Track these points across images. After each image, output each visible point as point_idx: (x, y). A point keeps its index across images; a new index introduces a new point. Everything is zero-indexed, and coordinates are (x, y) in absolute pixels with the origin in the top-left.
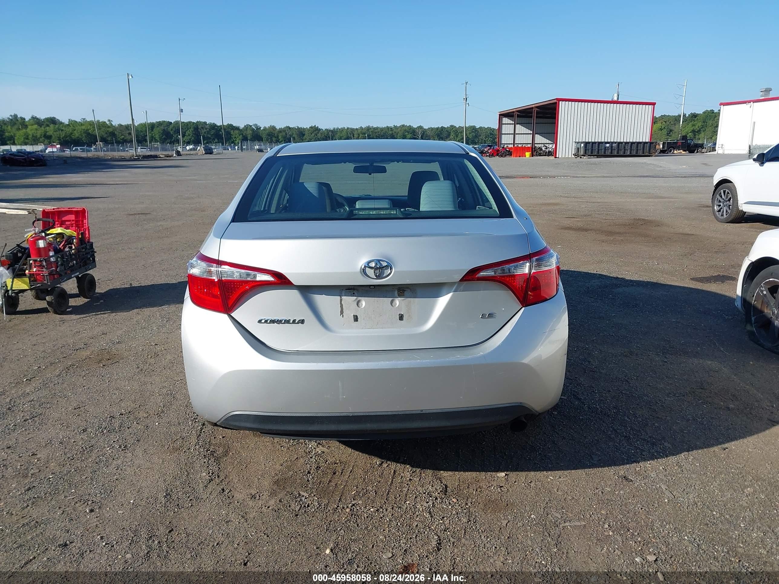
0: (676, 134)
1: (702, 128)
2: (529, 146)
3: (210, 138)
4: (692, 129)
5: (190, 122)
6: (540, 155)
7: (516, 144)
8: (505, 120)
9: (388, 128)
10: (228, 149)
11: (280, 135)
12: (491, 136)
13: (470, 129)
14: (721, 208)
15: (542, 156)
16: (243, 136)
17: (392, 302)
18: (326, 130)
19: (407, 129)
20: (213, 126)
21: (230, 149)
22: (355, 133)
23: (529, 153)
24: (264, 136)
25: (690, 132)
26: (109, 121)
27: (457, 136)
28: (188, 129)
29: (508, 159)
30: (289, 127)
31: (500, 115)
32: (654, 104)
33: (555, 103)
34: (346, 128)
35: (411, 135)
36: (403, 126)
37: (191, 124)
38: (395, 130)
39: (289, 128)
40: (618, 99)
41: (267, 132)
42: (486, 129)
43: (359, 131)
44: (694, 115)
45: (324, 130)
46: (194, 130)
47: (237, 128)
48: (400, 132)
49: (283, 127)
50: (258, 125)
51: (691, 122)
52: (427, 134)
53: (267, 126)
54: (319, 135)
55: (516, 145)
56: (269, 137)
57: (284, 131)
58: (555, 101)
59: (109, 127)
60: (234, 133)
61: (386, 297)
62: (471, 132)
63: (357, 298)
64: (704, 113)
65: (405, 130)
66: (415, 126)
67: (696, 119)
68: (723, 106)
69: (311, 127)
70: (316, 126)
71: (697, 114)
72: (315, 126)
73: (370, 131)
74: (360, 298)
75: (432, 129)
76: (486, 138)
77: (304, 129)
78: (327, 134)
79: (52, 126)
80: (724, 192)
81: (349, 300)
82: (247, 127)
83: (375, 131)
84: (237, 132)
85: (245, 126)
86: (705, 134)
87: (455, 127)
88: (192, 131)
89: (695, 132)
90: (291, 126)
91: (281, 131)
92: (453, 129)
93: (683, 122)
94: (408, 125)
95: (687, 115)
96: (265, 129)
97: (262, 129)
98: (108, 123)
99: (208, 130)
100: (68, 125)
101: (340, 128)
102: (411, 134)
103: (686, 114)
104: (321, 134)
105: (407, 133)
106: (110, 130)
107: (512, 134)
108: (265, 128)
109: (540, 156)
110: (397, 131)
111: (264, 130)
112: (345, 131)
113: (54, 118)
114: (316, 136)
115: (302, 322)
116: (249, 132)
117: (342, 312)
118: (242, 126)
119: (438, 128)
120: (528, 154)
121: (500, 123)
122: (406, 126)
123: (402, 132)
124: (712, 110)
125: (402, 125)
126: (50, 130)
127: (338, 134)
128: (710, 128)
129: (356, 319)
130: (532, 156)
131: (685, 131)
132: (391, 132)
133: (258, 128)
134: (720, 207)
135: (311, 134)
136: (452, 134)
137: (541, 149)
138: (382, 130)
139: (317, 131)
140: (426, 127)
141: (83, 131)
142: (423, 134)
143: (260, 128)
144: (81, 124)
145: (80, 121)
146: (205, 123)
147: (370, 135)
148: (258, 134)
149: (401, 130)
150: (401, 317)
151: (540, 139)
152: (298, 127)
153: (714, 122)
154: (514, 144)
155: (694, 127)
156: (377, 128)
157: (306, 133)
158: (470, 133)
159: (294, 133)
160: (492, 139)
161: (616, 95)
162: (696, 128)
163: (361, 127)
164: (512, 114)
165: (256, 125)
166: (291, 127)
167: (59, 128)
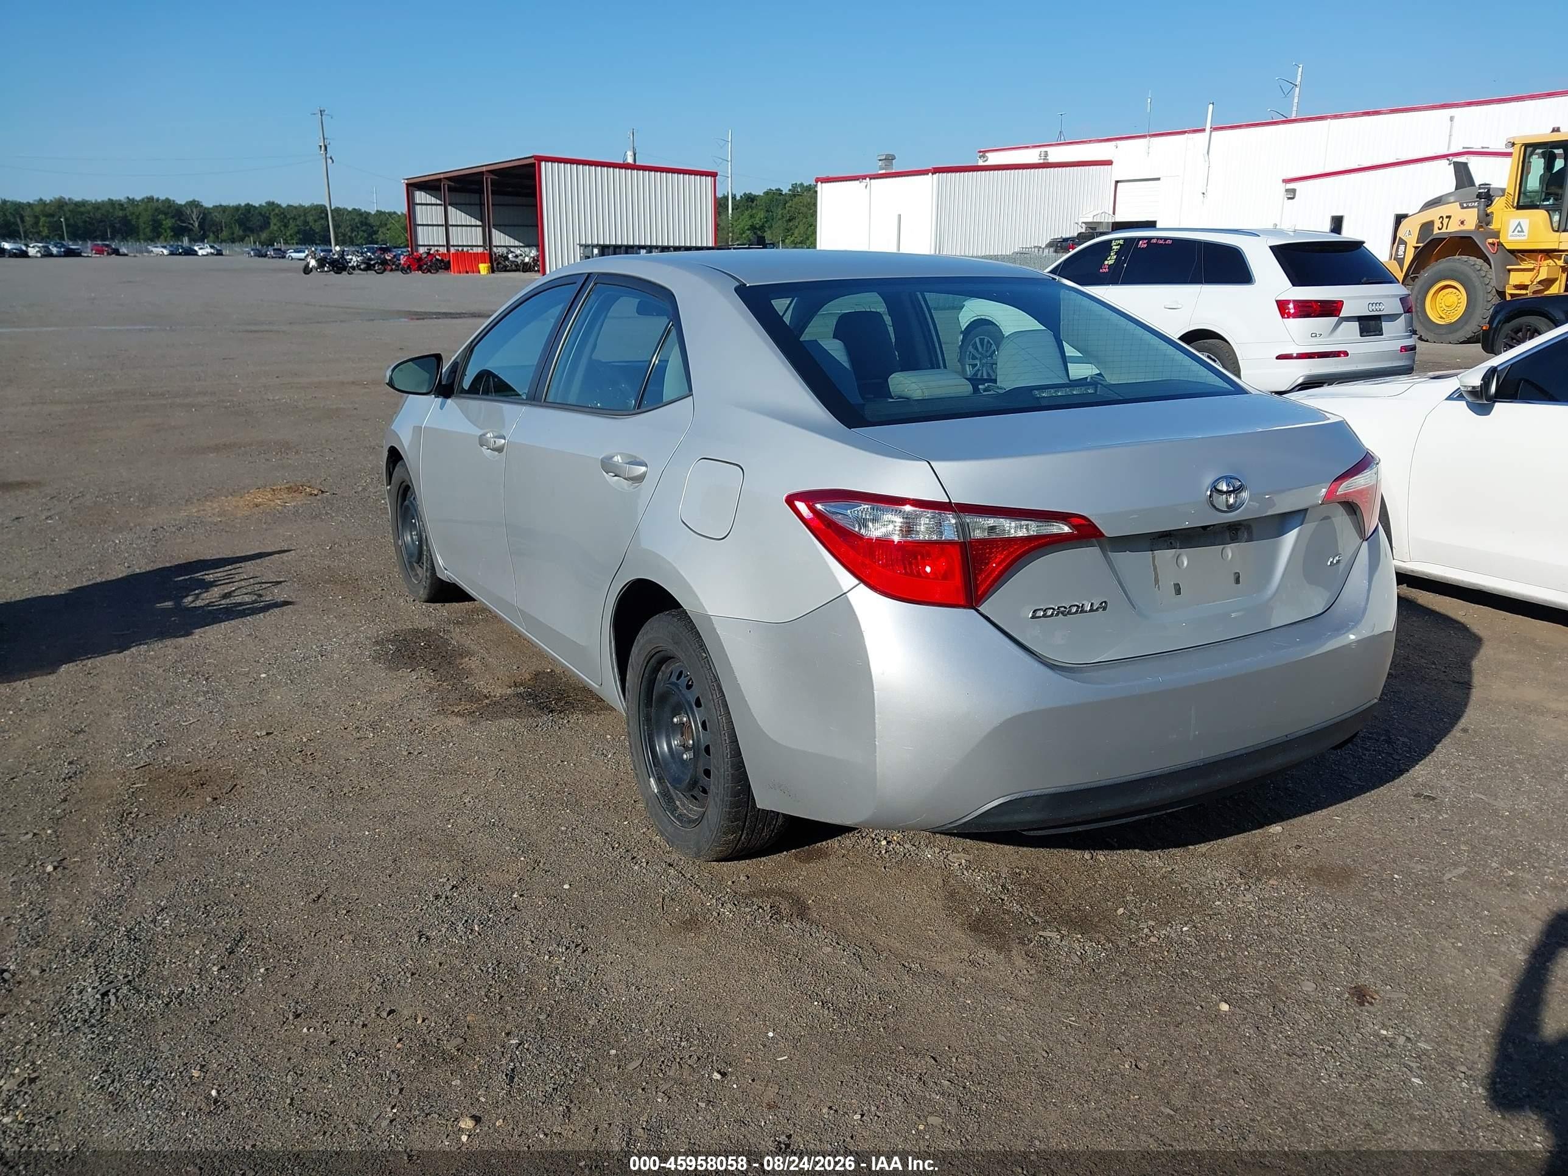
0: (724, 232)
1: (766, 222)
2: (480, 250)
4: (750, 223)
6: (505, 269)
7: (453, 246)
8: (420, 196)
9: (111, 203)
12: (364, 228)
13: (314, 212)
14: (979, 370)
15: (509, 271)
19: (160, 206)
23: (486, 265)
25: (748, 229)
27: (286, 226)
29: (442, 277)
31: (408, 185)
32: (714, 175)
33: (533, 165)
35: (173, 221)
36: (150, 199)
38: (131, 209)
40: (635, 160)
42: (350, 212)
44: (749, 198)
48: (145, 214)
51: (747, 210)
52: (212, 220)
55: (452, 250)
58: (532, 161)
62: (316, 218)
63: (1176, 552)
64: (766, 193)
65: (156, 210)
66: (181, 200)
67: (754, 205)
68: (822, 182)
71: (755, 196)
73: (65, 209)
74: (1179, 551)
75: (223, 209)
76: (352, 230)
80: (982, 341)
81: (1165, 557)
86: (772, 233)
87: (279, 206)
89: (756, 228)
92: (273, 210)
93: (733, 210)
94: (162, 198)
95: (738, 198)
102: (173, 217)
103: (735, 195)
105: (161, 217)
107: (442, 225)
109: (506, 271)
110: (136, 210)
115: (1104, 606)
117: (1156, 581)
119: (237, 208)
120: (483, 268)
121: (411, 203)
122: (157, 199)
123: (149, 213)
124: (779, 190)
125: (147, 198)
128: (780, 222)
129: (1178, 590)
130: (493, 271)
131: (738, 227)
132: (121, 214)
134: (976, 368)
136: (273, 221)
137: (507, 258)
138: (98, 208)
140: (208, 203)
142: (204, 219)
147: (74, 219)
149: (146, 210)
150: (1237, 579)
151: (500, 239)
153: (785, 212)
154: (448, 245)
155: (753, 220)
156: (83, 202)
158: (315, 221)
160: (366, 235)
161: (630, 154)
162: (757, 222)
164: (438, 183)
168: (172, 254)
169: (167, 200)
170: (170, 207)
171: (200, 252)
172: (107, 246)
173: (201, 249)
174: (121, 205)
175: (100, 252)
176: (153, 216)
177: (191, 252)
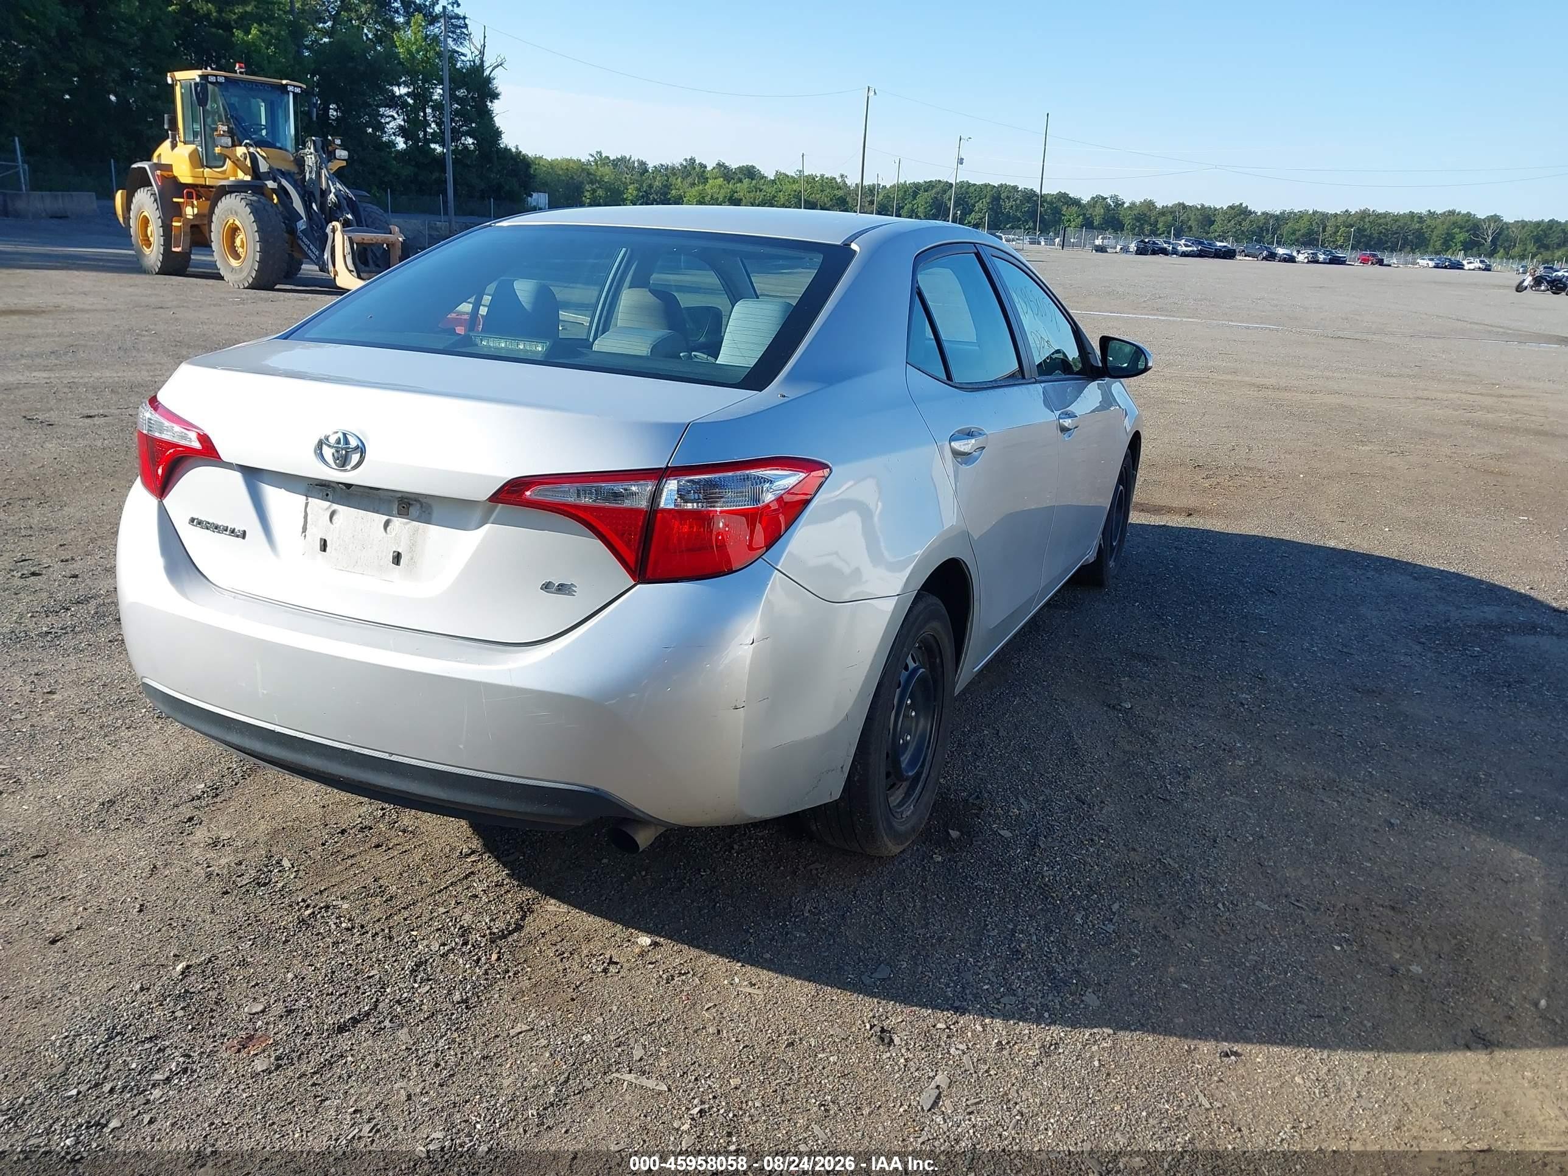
3: (1019, 219)
5: (986, 186)
9: (1412, 215)
10: (1039, 243)
11: (1162, 219)
16: (1086, 219)
17: (387, 524)
18: (1263, 214)
19: (1459, 220)
20: (1030, 196)
21: (1043, 243)
22: (1330, 223)
24: (1127, 221)
26: (842, 176)
28: (980, 199)
30: (1183, 204)
34: (1311, 212)
35: (1467, 235)
36: (1452, 213)
37: (989, 188)
38: (1428, 222)
39: (1184, 206)
41: (1136, 212)
43: (1340, 220)
45: (1259, 214)
46: (993, 201)
47: (1076, 202)
48: (1440, 227)
49: (1170, 205)
50: (1120, 197)
52: (1507, 236)
53: (1138, 200)
54: (1246, 225)
56: (1138, 224)
57: (1171, 213)
59: (839, 188)
60: (1068, 212)
61: (377, 512)
63: (331, 506)
65: (1454, 223)
66: (1481, 215)
69: (1232, 208)
70: (1244, 205)
72: (1241, 204)
73: (1367, 220)
74: (335, 506)
77: (1216, 210)
78: (1265, 223)
79: (746, 181)
81: (319, 506)
82: (1097, 200)
83: (1379, 221)
84: (1075, 209)
85: (1093, 198)
88: (988, 203)
90: (1189, 203)
91: (1164, 212)
94: (1464, 212)
96: (1133, 206)
97: (1125, 206)
98: (839, 180)
99: (1018, 202)
100: (773, 182)
101: (1296, 211)
102: (1467, 231)
104: (1251, 222)
105: (1457, 230)
106: (840, 193)
108: (1133, 204)
110: (1433, 223)
111: (1130, 208)
112: (1306, 218)
113: (753, 167)
114: (1238, 227)
115: (244, 535)
116: (1099, 211)
117: (304, 529)
118: (1086, 199)
122: (1459, 214)
123: (1445, 227)
125: (1449, 211)
126: (743, 188)
127: (1290, 224)
129: (324, 546)
132: (1417, 226)
133: (1119, 204)
135: (1230, 221)
139: (1242, 216)
140: (1508, 219)
141: (793, 193)
142: (1499, 234)
143: (1124, 203)
144: (794, 181)
145: (794, 175)
146: (1015, 188)
147: (1365, 230)
148: (1116, 215)
149: (1443, 223)
150: (397, 558)
152: (1203, 206)
156: (1385, 215)
157: (1218, 219)
159: (1193, 217)
163: (1347, 211)
165: (1115, 198)
166: (1187, 204)
167: (758, 186)
168: (1437, 267)
169: (1469, 215)
170: (1468, 221)
171: (1467, 267)
172: (1374, 256)
173: (1468, 263)
174: (1420, 218)
175: (1364, 261)
176: (1447, 229)
177: (1459, 266)
